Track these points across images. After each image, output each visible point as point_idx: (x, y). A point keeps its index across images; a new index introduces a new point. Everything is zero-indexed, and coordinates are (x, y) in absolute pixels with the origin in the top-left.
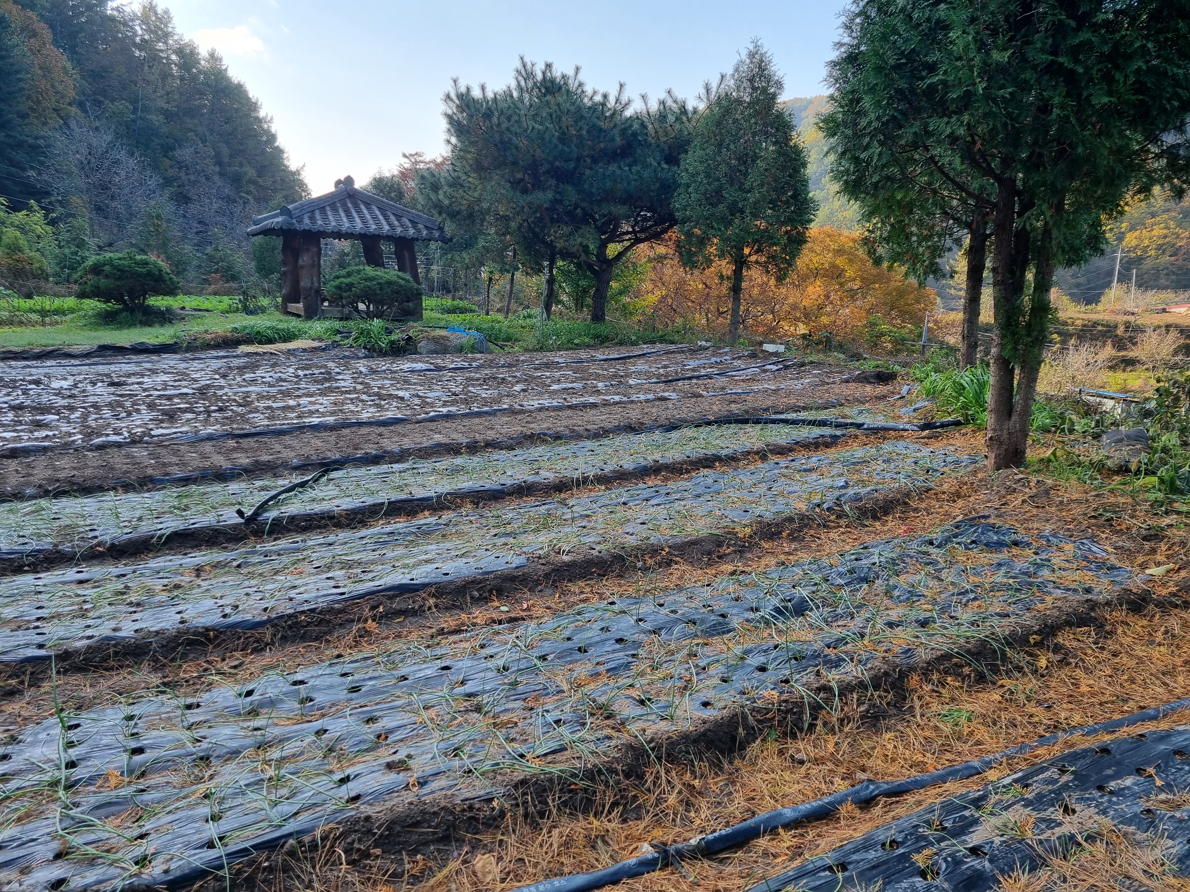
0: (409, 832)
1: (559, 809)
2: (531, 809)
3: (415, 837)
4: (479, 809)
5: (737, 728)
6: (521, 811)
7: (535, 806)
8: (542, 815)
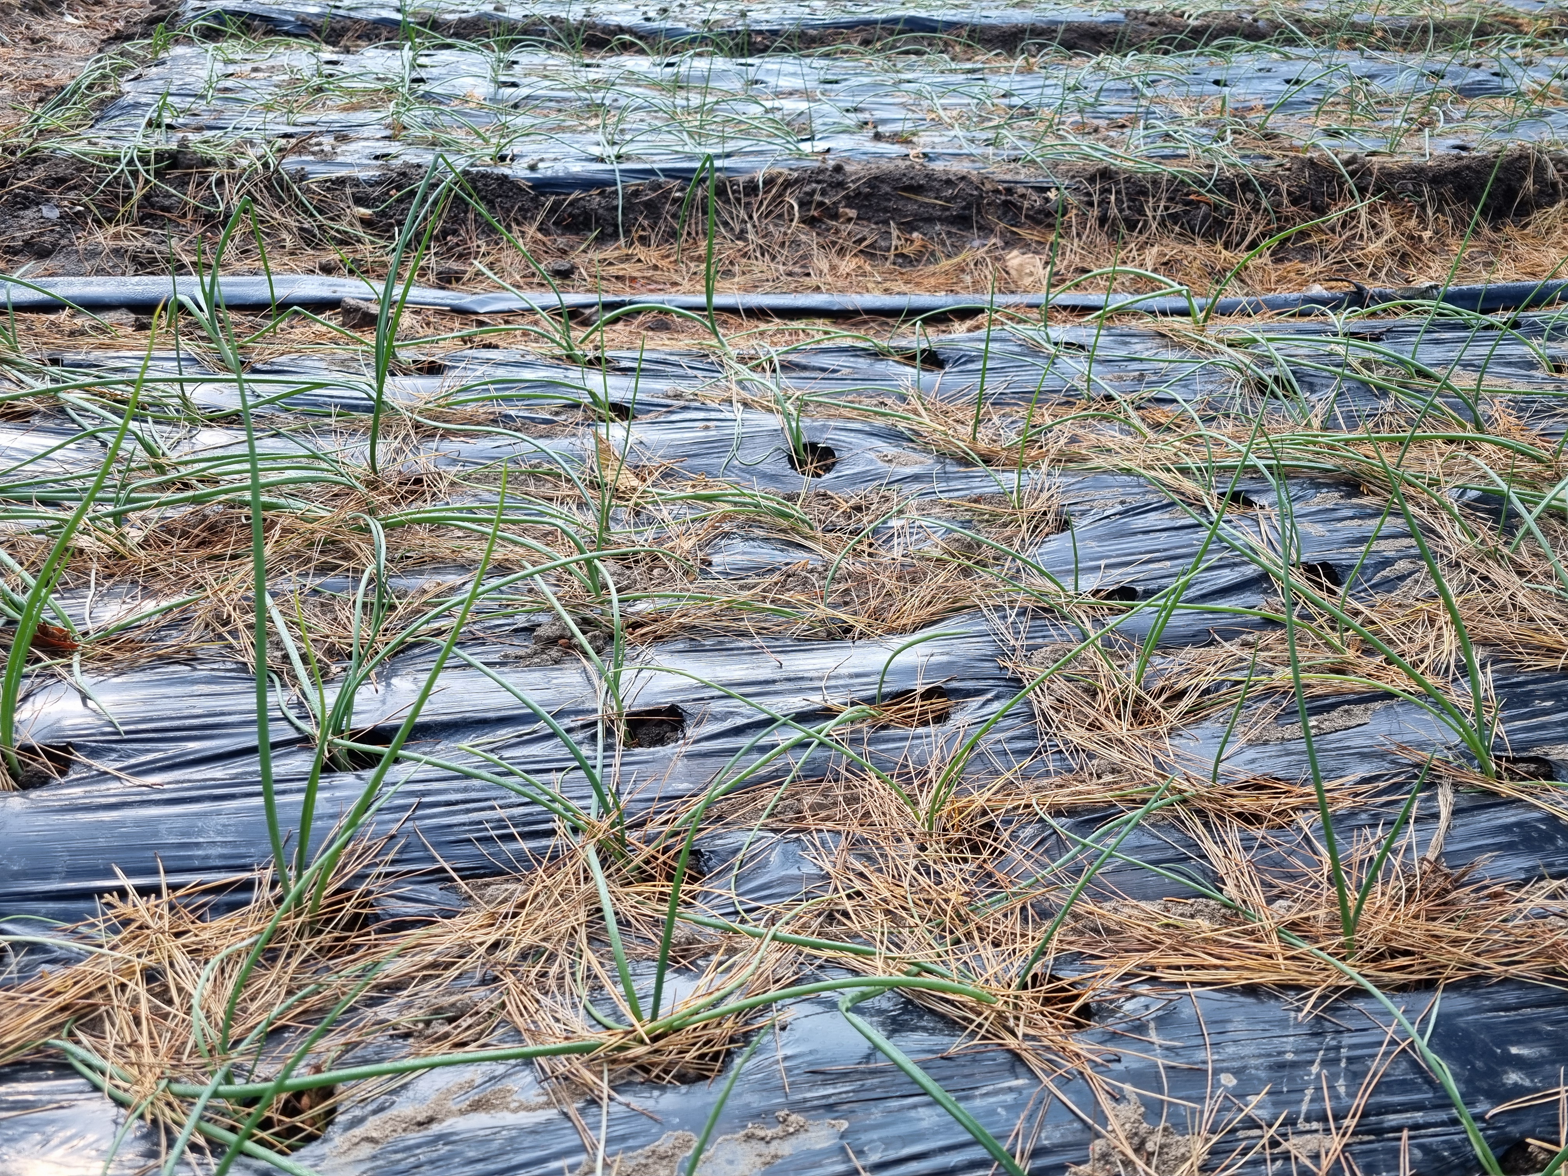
0: (903, 197)
1: (1162, 224)
2: (1113, 211)
3: (911, 207)
4: (1023, 196)
5: (1524, 178)
6: (1096, 212)
7: (1121, 211)
8: (1131, 226)
